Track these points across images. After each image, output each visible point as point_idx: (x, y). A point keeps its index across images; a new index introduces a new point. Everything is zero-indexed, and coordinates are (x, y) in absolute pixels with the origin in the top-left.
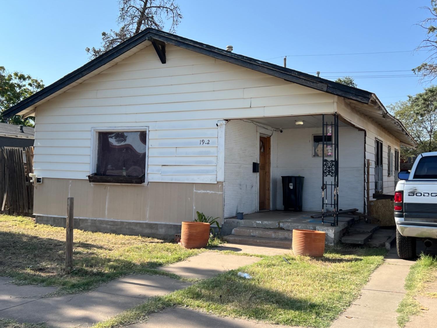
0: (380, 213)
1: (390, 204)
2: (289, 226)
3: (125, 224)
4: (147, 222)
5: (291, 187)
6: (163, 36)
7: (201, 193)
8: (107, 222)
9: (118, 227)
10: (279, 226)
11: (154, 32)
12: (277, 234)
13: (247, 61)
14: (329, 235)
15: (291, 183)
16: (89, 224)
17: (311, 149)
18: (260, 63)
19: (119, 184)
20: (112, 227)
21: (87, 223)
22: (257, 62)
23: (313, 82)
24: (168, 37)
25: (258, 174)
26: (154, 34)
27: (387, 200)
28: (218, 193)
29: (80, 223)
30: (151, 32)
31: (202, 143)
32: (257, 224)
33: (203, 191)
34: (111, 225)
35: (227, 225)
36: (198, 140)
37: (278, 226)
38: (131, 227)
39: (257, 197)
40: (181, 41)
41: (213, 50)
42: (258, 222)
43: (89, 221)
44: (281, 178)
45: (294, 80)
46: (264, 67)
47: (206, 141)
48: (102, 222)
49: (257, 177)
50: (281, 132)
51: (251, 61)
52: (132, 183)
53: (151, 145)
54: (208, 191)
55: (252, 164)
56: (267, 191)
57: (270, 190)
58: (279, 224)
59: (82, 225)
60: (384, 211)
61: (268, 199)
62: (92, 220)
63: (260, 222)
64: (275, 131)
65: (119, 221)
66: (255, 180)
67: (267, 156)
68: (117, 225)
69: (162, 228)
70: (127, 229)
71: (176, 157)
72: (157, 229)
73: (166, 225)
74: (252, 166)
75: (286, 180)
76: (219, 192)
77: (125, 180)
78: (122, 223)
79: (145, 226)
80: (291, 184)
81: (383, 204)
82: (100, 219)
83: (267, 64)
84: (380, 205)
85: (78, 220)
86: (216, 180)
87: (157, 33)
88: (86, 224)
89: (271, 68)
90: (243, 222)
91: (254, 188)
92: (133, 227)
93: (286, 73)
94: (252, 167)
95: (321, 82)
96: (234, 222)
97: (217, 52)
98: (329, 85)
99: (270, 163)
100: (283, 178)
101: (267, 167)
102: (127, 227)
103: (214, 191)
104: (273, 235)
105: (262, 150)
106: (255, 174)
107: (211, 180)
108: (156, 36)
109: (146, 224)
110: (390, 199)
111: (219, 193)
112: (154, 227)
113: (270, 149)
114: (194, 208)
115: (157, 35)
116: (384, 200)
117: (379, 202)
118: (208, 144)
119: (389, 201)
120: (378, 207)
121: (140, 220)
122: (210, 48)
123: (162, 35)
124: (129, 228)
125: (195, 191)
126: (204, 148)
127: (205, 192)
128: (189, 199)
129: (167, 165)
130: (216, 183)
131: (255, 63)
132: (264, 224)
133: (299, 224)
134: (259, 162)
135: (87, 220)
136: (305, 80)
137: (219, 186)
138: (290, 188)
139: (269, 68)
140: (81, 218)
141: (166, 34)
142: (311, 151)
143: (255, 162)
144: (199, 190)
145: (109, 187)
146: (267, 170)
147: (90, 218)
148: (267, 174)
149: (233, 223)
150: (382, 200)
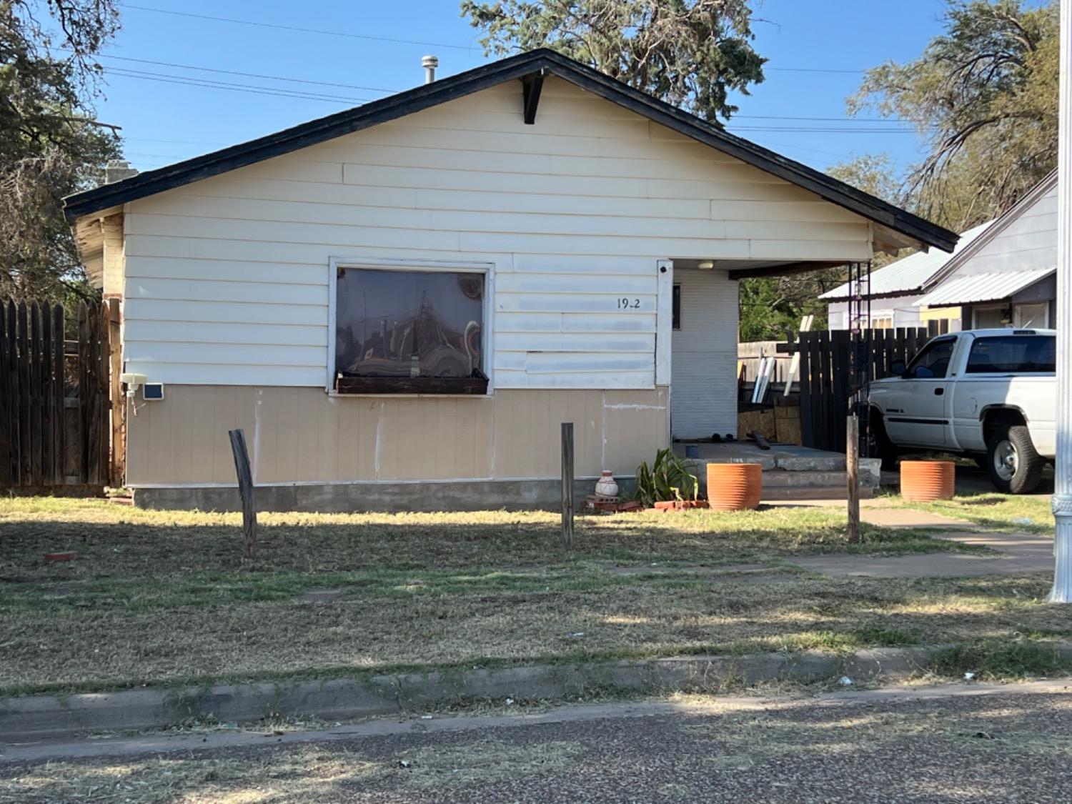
2: (793, 464)
3: (434, 488)
4: (491, 479)
6: (576, 73)
7: (619, 409)
8: (382, 489)
9: (414, 497)
10: (776, 465)
11: (556, 59)
12: (796, 478)
13: (757, 153)
14: (872, 471)
16: (330, 496)
18: (783, 160)
19: (416, 396)
20: (398, 497)
21: (321, 494)
22: (777, 158)
23: (872, 208)
24: (590, 77)
26: (557, 63)
28: (655, 407)
29: (298, 497)
30: (548, 57)
31: (622, 305)
33: (621, 406)
34: (395, 494)
36: (615, 299)
37: (774, 465)
38: (451, 494)
40: (619, 90)
41: (689, 122)
42: (737, 461)
43: (326, 490)
45: (841, 200)
46: (790, 170)
47: (632, 301)
48: (366, 489)
51: (765, 154)
52: (463, 392)
53: (501, 307)
54: (634, 406)
58: (776, 462)
59: (304, 502)
62: (336, 486)
65: (418, 482)
68: (411, 493)
69: (530, 490)
70: (438, 499)
71: (562, 333)
72: (518, 493)
73: (540, 483)
76: (658, 406)
77: (444, 385)
78: (426, 486)
79: (486, 488)
82: (361, 482)
83: (796, 166)
85: (292, 490)
86: (655, 381)
87: (564, 64)
88: (317, 498)
89: (804, 174)
92: (457, 494)
93: (828, 185)
95: (884, 209)
97: (697, 126)
98: (898, 217)
102: (440, 495)
103: (648, 405)
104: (790, 481)
107: (643, 382)
108: (559, 70)
109: (491, 484)
111: (659, 408)
112: (512, 489)
114: (605, 441)
115: (561, 66)
118: (636, 307)
121: (474, 477)
122: (684, 117)
123: (576, 70)
124: (444, 498)
125: (605, 406)
126: (628, 317)
127: (628, 406)
128: (593, 423)
129: (540, 352)
130: (653, 387)
131: (773, 160)
133: (811, 459)
135: (321, 487)
136: (860, 202)
137: (658, 394)
139: (800, 172)
140: (299, 483)
141: (585, 70)
144: (615, 404)
145: (383, 405)
147: (331, 483)
150: (746, 413)
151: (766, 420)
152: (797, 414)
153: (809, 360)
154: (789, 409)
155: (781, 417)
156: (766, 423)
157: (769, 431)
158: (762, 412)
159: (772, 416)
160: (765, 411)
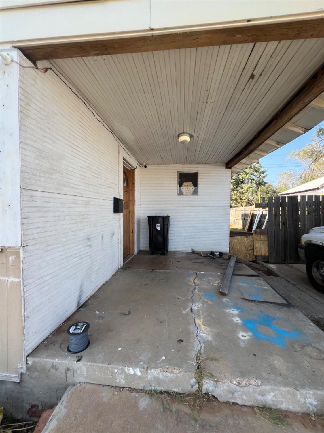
0: (236, 249)
1: (246, 241)
5: (159, 228)
10: (200, 388)
15: (158, 223)
17: (177, 187)
25: (122, 215)
27: (243, 237)
32: (127, 376)
35: (35, 375)
37: (196, 387)
39: (120, 248)
42: (132, 372)
44: (148, 217)
49: (120, 220)
50: (146, 167)
55: (113, 200)
56: (131, 234)
57: (134, 232)
58: (200, 383)
60: (240, 247)
61: (132, 243)
63: (138, 373)
64: (139, 165)
66: (118, 224)
67: (131, 192)
74: (113, 202)
75: (152, 220)
80: (159, 225)
81: (238, 241)
84: (236, 241)
90: (84, 369)
91: (115, 236)
94: (113, 205)
96: (56, 369)
99: (134, 201)
100: (150, 218)
101: (131, 205)
105: (125, 185)
106: (118, 214)
110: (245, 236)
111: (10, 280)
113: (134, 184)
116: (239, 237)
117: (235, 239)
119: (244, 238)
120: (234, 243)
132: (149, 377)
134: (122, 198)
137: (8, 260)
138: (157, 229)
142: (177, 189)
143: (118, 197)
146: (131, 209)
148: (131, 213)
149: (53, 370)
150: (237, 237)
151: (248, 241)
152: (266, 239)
153: (274, 211)
154: (261, 236)
155: (257, 240)
156: (248, 242)
157: (250, 246)
158: (247, 237)
159: (252, 239)
160: (248, 236)
